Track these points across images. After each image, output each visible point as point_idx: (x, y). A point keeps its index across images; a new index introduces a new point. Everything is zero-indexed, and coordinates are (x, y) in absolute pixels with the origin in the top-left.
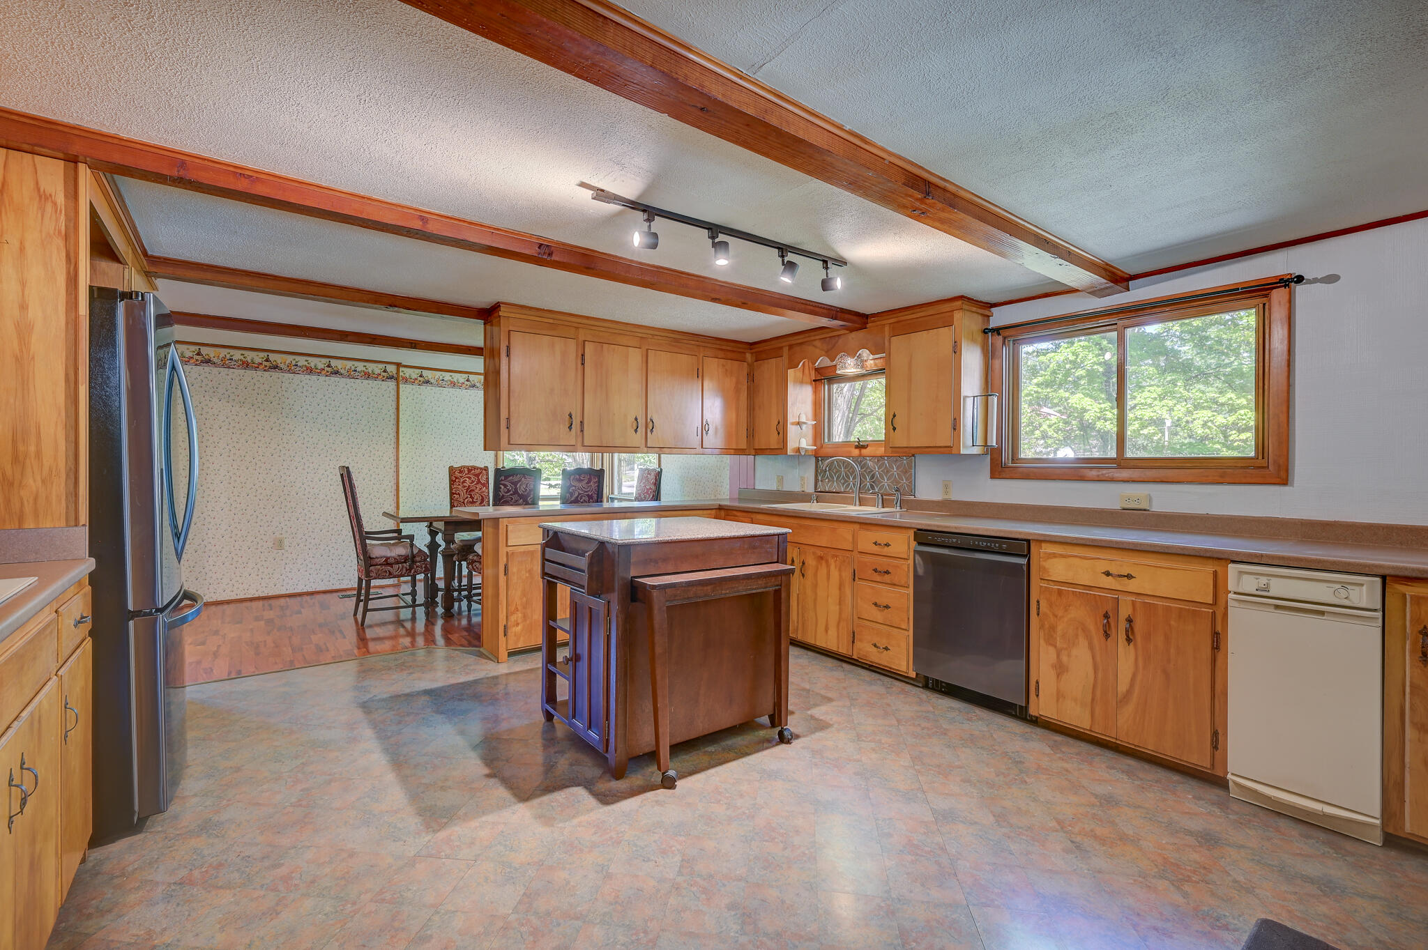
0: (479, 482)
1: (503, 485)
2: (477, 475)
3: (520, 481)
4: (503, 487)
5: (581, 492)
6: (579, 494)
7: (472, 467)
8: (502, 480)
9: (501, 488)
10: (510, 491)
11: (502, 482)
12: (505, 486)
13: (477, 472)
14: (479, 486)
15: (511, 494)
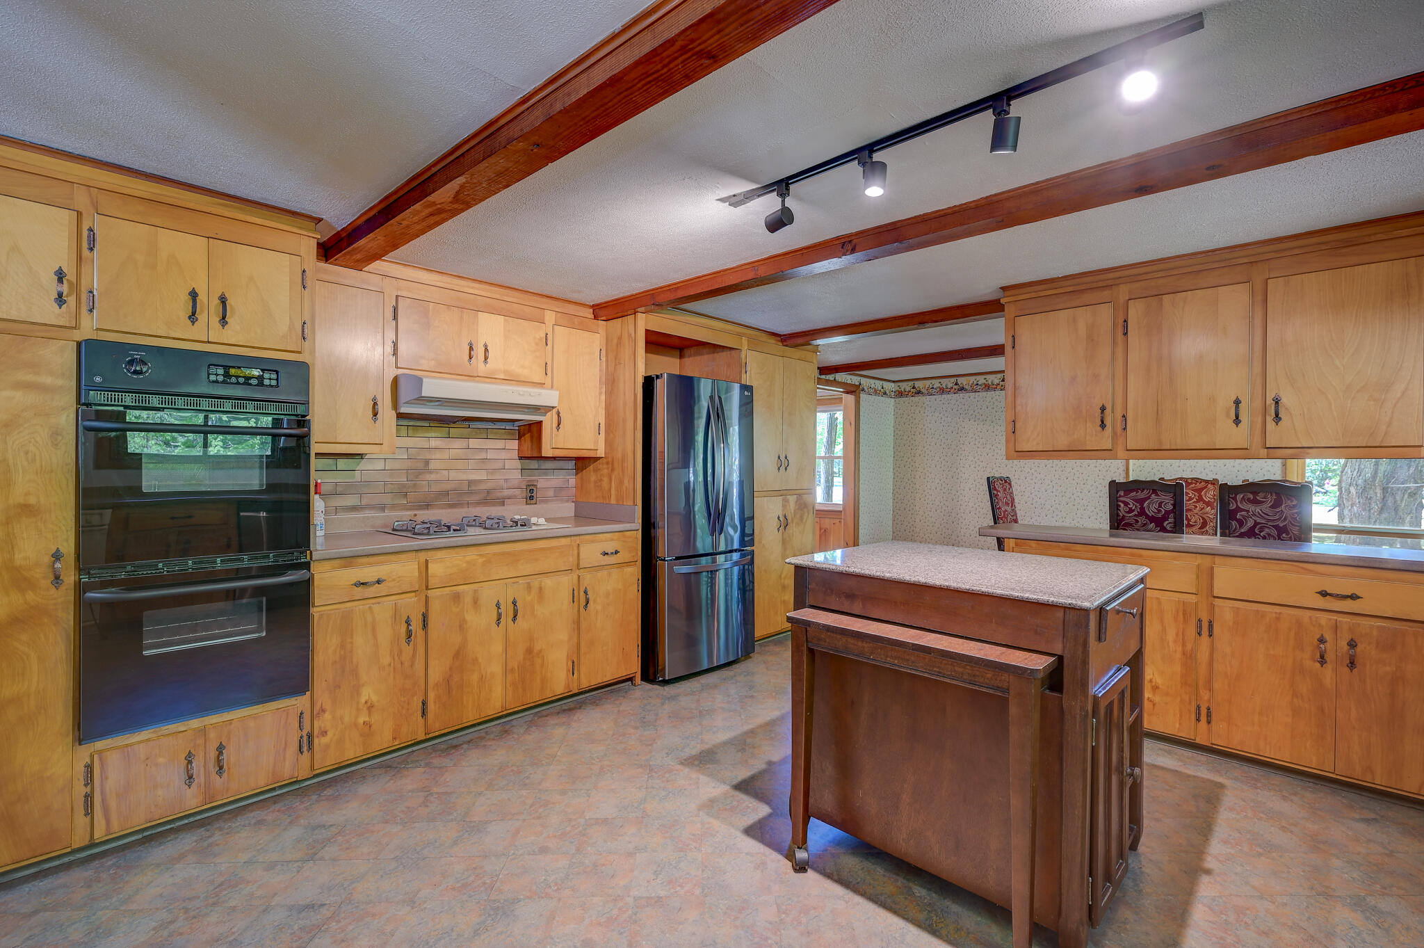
0: (1200, 499)
1: (1124, 502)
2: (1199, 491)
3: (1149, 498)
4: (1122, 505)
5: (1259, 520)
6: (1256, 524)
7: (1192, 479)
8: (1120, 496)
9: (1120, 506)
10: (1134, 510)
11: (1121, 499)
12: (1126, 504)
13: (1199, 486)
14: (1200, 505)
15: (1135, 515)
